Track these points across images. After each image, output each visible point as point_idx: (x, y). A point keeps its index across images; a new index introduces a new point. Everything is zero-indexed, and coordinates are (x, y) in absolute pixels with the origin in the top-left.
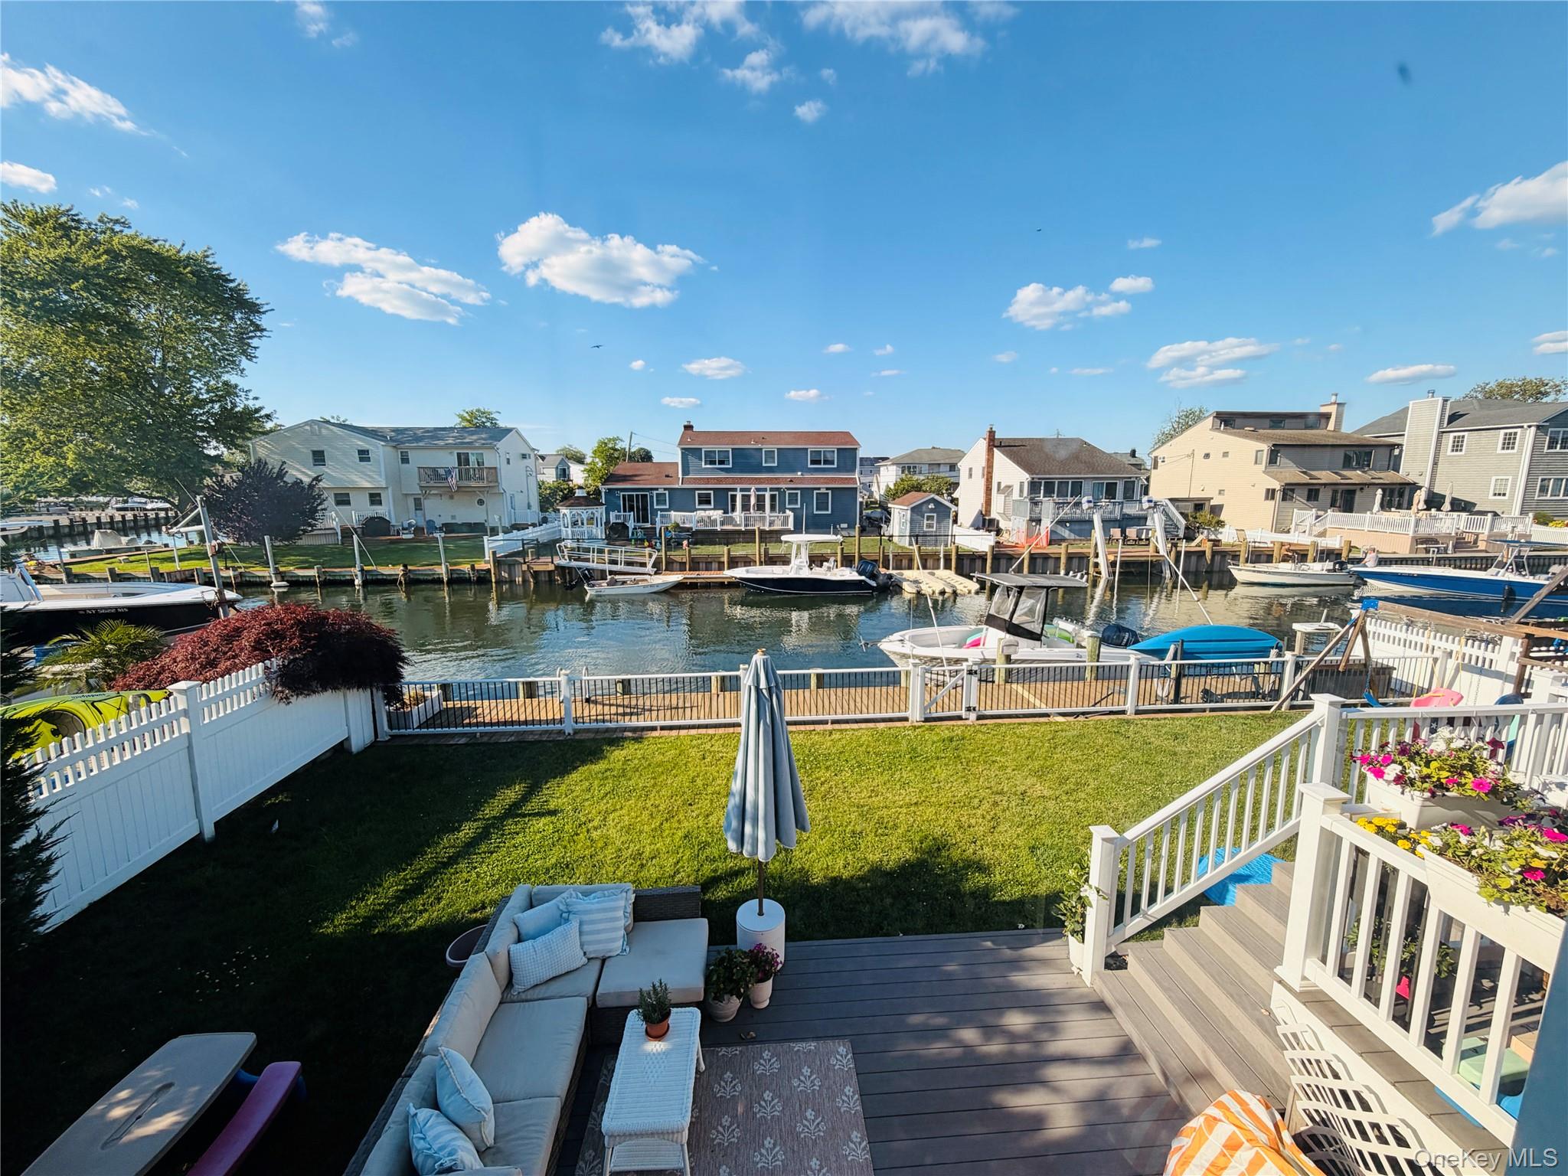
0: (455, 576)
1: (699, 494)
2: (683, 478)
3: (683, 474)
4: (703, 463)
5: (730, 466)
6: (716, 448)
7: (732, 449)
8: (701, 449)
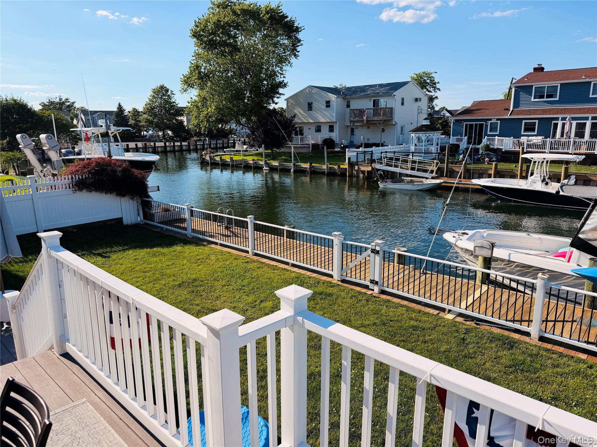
0: (332, 171)
1: (525, 123)
2: (513, 110)
3: (514, 107)
4: (533, 98)
5: (557, 99)
6: (546, 84)
7: (561, 84)
8: (532, 86)
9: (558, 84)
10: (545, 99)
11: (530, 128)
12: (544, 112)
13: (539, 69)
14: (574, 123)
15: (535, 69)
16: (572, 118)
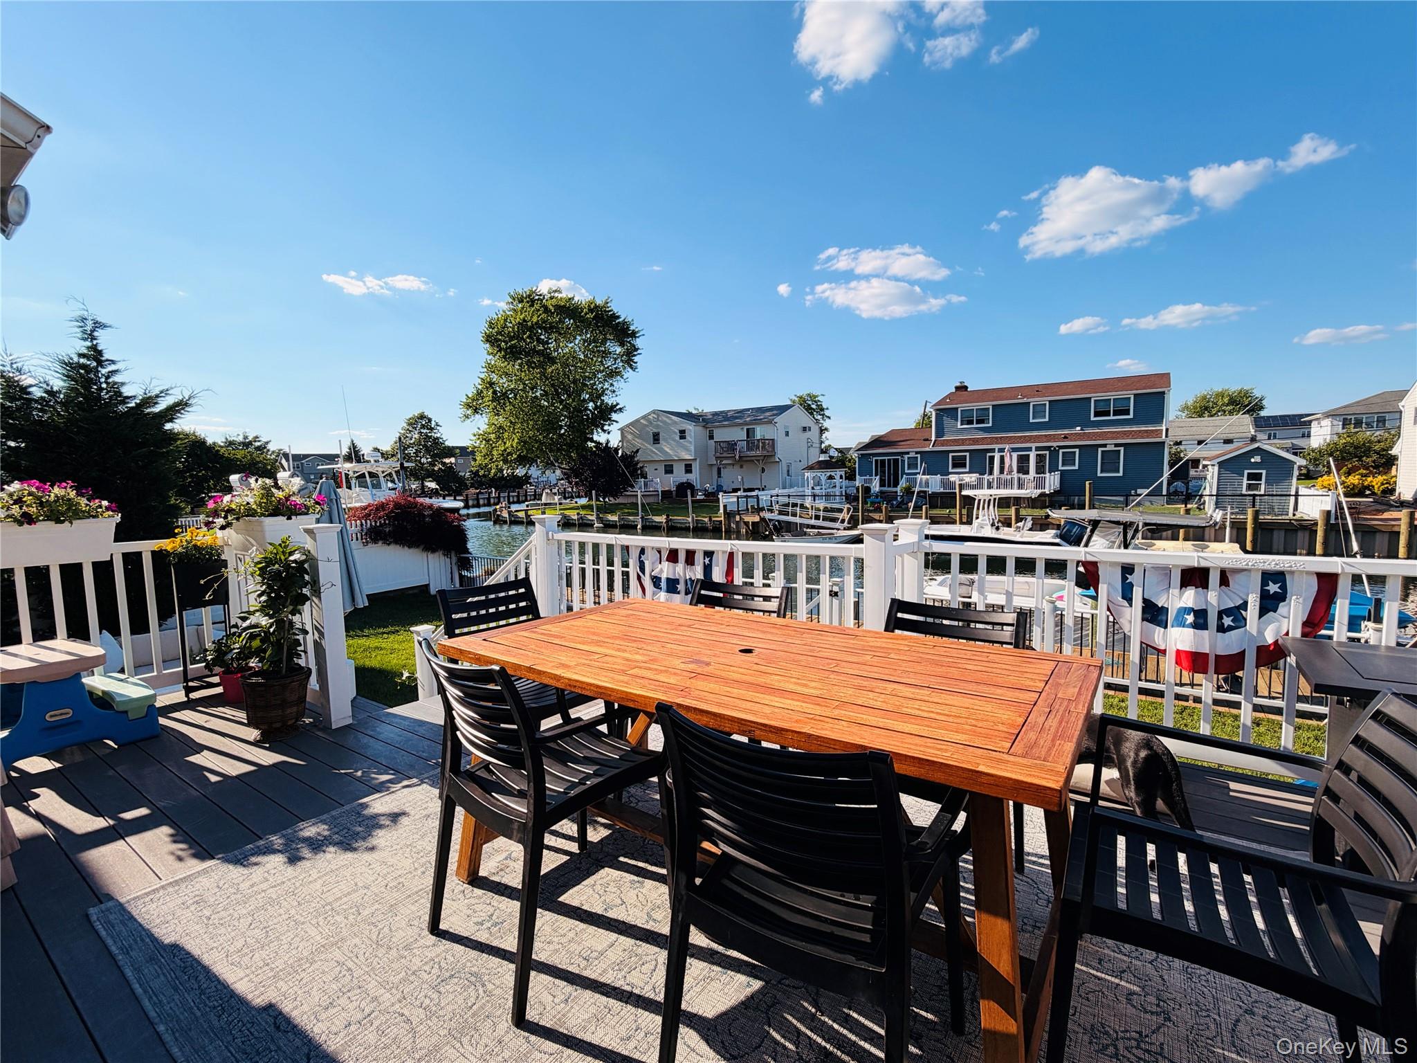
0: (700, 525)
1: (953, 456)
2: (935, 441)
3: (937, 436)
4: (959, 423)
5: (990, 425)
6: (975, 406)
7: (993, 406)
8: (957, 408)
9: (988, 405)
10: (975, 426)
11: (959, 463)
12: (975, 441)
13: (962, 388)
14: (1015, 455)
15: (957, 388)
16: (1012, 448)
